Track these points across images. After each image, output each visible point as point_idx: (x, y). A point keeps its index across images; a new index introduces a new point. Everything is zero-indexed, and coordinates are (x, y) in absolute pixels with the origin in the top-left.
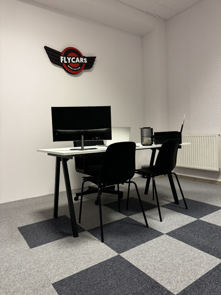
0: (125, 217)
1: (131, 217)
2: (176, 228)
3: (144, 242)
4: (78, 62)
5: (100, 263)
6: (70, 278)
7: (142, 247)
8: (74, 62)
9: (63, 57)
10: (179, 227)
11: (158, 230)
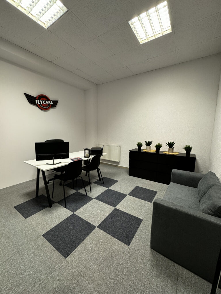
0: (76, 191)
1: (79, 191)
2: (99, 195)
3: (85, 205)
4: (47, 104)
5: (65, 220)
6: (51, 230)
7: (84, 207)
8: (45, 103)
9: (37, 100)
10: (100, 194)
11: (91, 197)
